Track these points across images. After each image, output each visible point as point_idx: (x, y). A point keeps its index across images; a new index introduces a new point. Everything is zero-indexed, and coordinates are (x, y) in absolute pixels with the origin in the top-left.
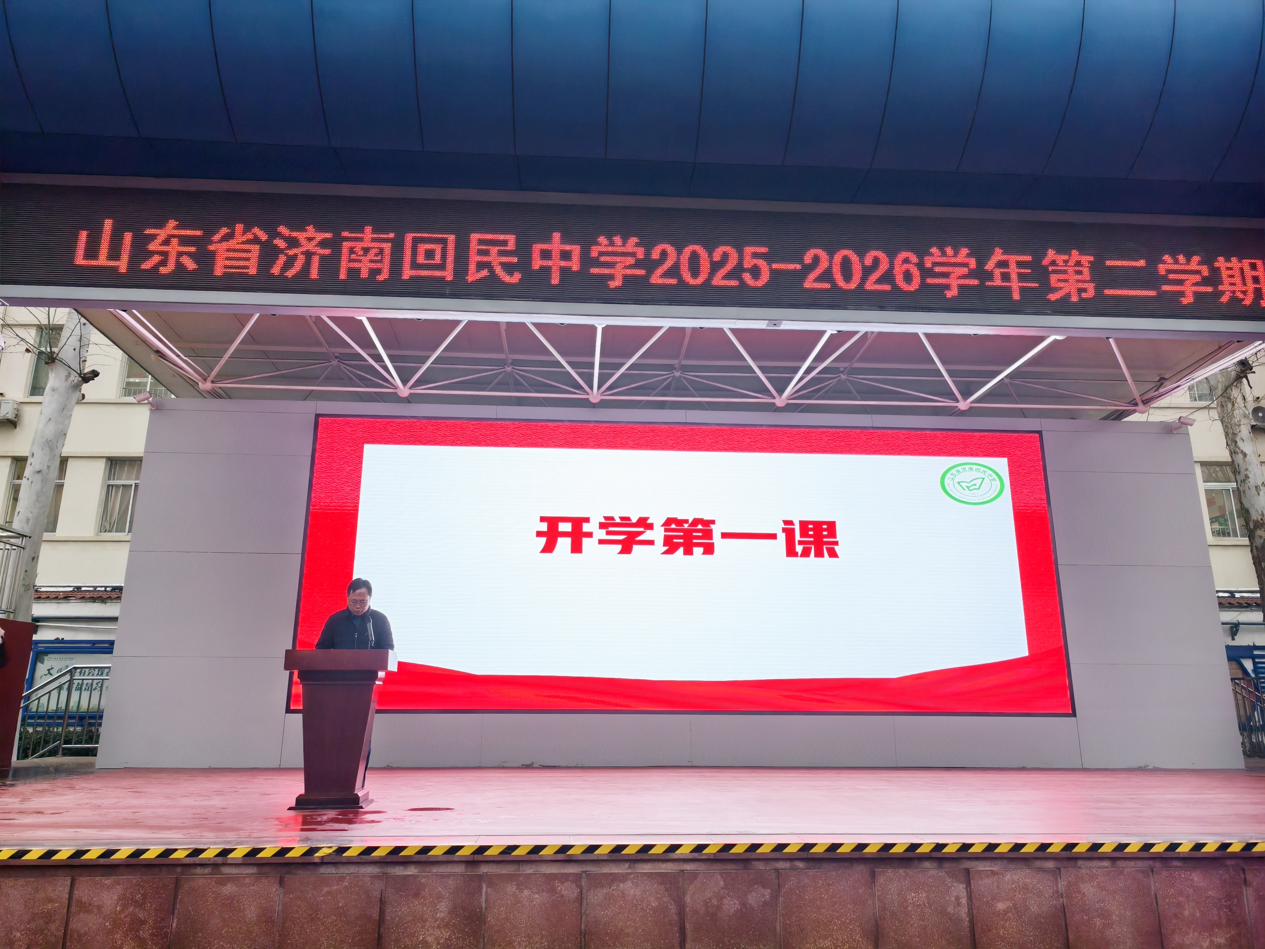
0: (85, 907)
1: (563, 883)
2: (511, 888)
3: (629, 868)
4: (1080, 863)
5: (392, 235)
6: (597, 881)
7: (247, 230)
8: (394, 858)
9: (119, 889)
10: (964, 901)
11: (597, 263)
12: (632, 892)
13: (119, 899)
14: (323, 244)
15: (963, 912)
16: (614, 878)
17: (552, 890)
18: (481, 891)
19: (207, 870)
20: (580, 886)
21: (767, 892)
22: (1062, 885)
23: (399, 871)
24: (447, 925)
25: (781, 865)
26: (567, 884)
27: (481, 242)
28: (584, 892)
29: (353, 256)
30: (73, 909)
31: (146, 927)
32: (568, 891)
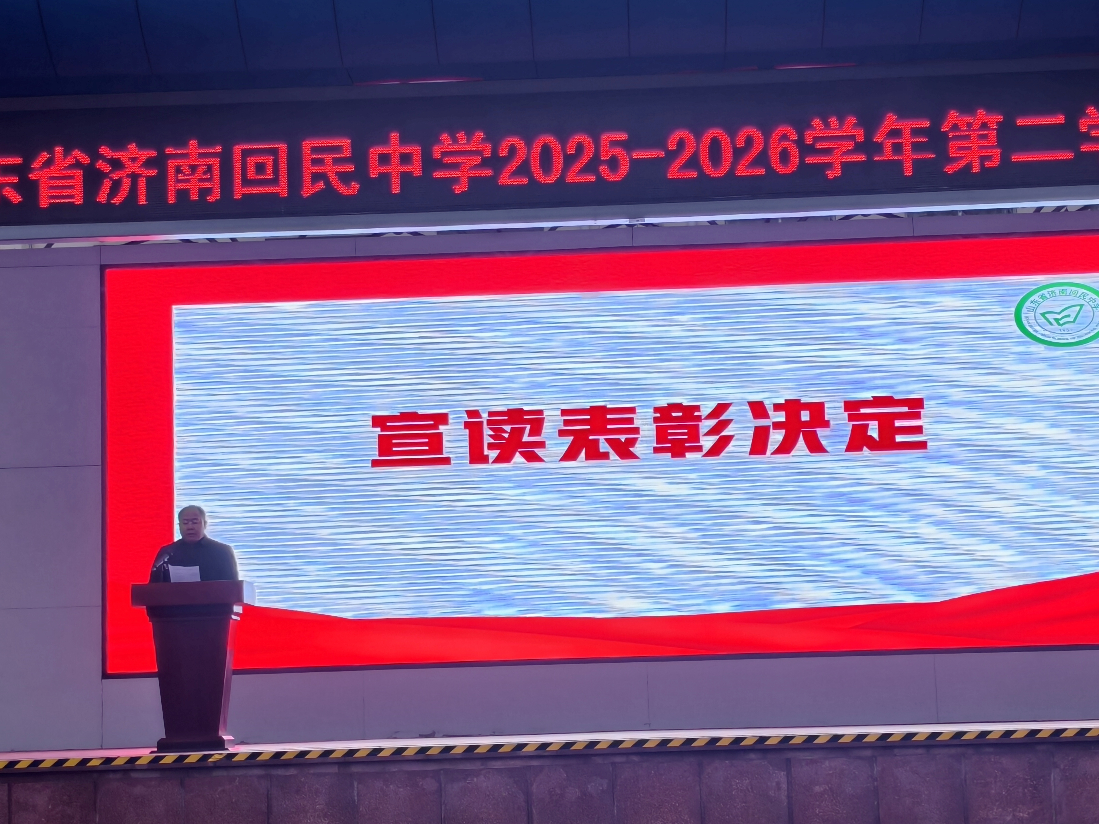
0: (23, 807)
1: (424, 779)
2: (378, 784)
3: (481, 765)
4: (896, 751)
5: (219, 149)
6: (453, 777)
7: (67, 152)
8: (277, 762)
9: (49, 792)
10: (784, 786)
11: (440, 165)
12: (484, 785)
13: (49, 800)
14: (149, 163)
15: (783, 796)
16: (468, 774)
17: (415, 785)
18: (353, 787)
19: (119, 776)
20: (439, 781)
21: (605, 783)
22: (877, 769)
23: (280, 772)
24: (325, 816)
25: (618, 759)
26: (428, 780)
27: (315, 150)
28: (443, 785)
29: (180, 177)
32: (429, 785)
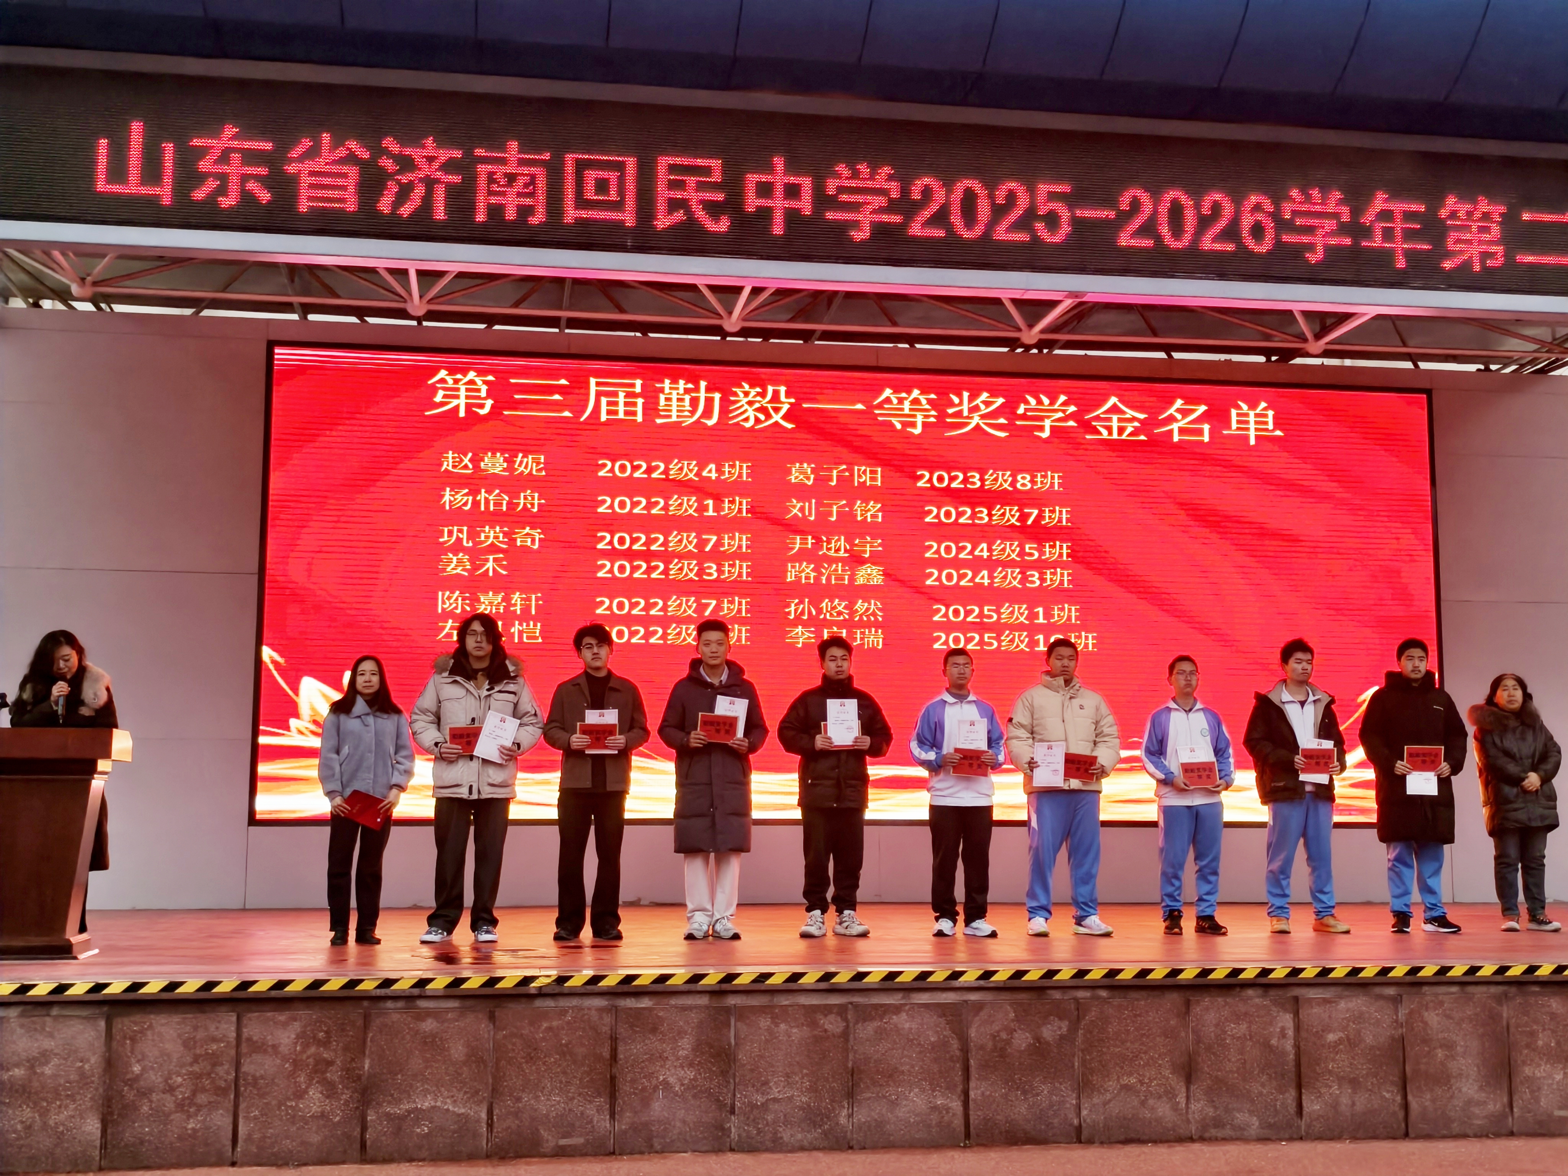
0: (259, 1047)
1: (826, 1016)
2: (764, 1022)
3: (903, 998)
4: (1425, 989)
5: (547, 156)
6: (866, 1014)
7: (338, 140)
8: (625, 988)
9: (297, 1026)
10: (1290, 1033)
11: (832, 203)
12: (907, 1026)
13: (298, 1037)
14: (449, 166)
15: (1289, 1045)
16: (886, 1010)
17: (814, 1024)
18: (729, 1026)
19: (400, 1004)
20: (846, 1020)
21: (1065, 1025)
22: (1402, 1013)
23: (630, 1003)
24: (691, 1065)
25: (1081, 994)
26: (832, 1017)
27: (673, 168)
28: (851, 1025)
29: (495, 187)
30: (244, 1049)
31: (333, 1068)
32: (832, 1025)
